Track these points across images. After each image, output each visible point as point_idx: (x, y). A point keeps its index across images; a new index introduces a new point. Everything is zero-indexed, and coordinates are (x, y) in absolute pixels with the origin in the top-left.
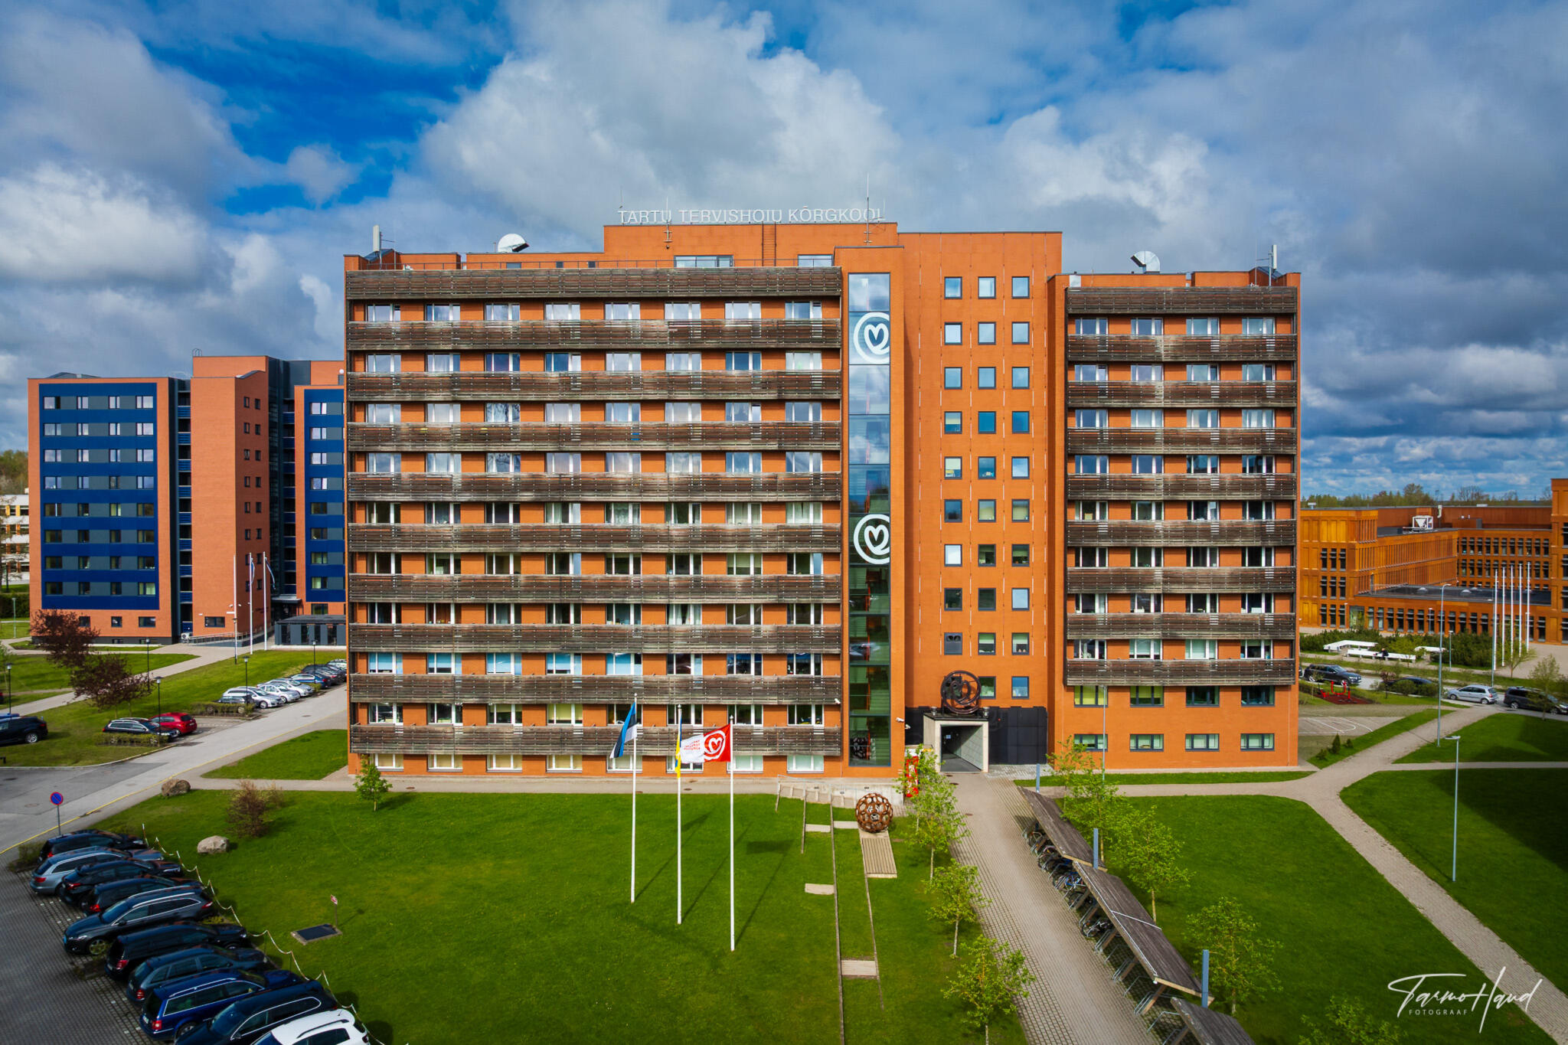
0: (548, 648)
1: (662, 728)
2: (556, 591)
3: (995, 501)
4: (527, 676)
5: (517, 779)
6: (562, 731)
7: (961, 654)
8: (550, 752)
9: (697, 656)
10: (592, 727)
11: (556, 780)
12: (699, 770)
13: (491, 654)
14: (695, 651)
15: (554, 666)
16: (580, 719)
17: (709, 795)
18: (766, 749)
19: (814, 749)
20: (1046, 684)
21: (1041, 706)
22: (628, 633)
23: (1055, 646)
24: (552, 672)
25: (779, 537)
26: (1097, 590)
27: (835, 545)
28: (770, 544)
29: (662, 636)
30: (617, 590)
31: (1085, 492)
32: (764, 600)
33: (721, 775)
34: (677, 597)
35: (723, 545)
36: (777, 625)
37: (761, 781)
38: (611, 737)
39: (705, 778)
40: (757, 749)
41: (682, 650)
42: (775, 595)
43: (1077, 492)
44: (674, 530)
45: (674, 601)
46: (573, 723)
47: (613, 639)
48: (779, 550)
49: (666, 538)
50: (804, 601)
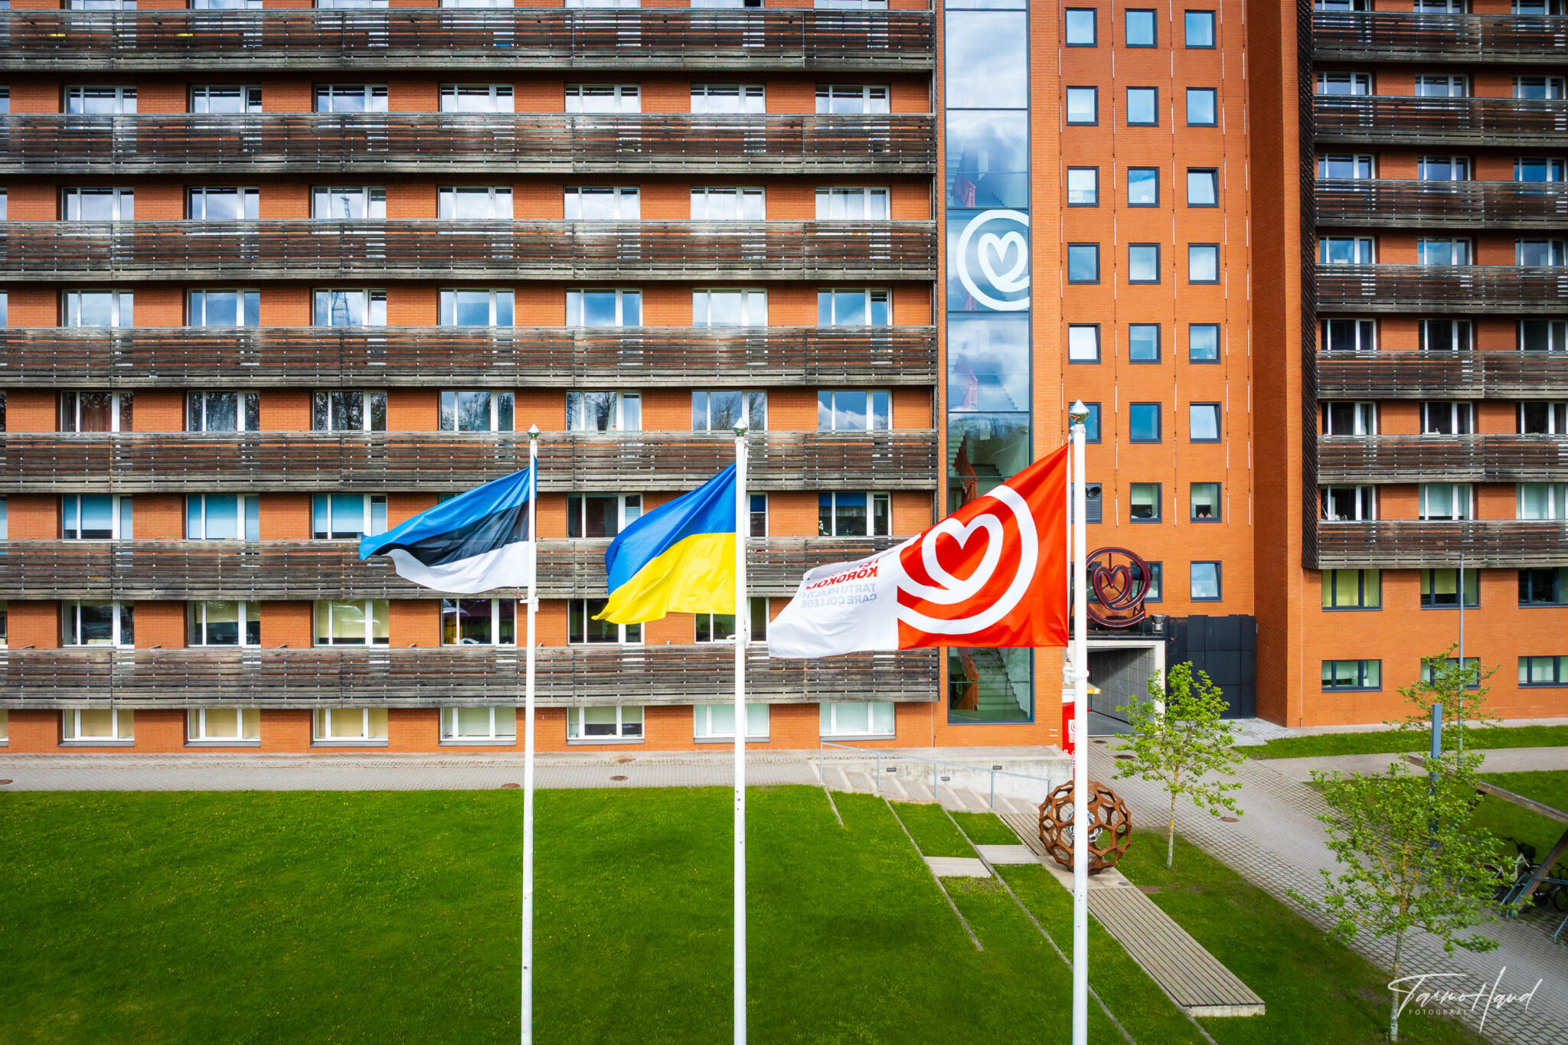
0: (314, 482)
1: (559, 648)
2: (333, 361)
4: (268, 542)
5: (247, 759)
6: (341, 658)
7: (1102, 522)
8: (317, 704)
9: (632, 500)
10: (410, 649)
11: (329, 761)
12: (634, 737)
13: (195, 497)
14: (629, 487)
15: (329, 522)
16: (385, 635)
17: (670, 790)
18: (780, 689)
19: (881, 688)
20: (1252, 574)
21: (1251, 613)
22: (487, 449)
23: (1286, 499)
24: (323, 536)
25: (807, 248)
26: (1369, 393)
27: (923, 266)
28: (788, 262)
29: (559, 454)
30: (463, 360)
31: (1345, 212)
32: (776, 378)
33: (682, 747)
34: (591, 372)
35: (689, 265)
36: (802, 432)
37: (772, 758)
38: (448, 669)
39: (649, 753)
40: (761, 690)
41: (601, 483)
42: (799, 367)
43: (1333, 213)
44: (585, 232)
45: (586, 382)
46: (369, 642)
47: (453, 462)
48: (808, 275)
49: (568, 250)
50: (860, 379)
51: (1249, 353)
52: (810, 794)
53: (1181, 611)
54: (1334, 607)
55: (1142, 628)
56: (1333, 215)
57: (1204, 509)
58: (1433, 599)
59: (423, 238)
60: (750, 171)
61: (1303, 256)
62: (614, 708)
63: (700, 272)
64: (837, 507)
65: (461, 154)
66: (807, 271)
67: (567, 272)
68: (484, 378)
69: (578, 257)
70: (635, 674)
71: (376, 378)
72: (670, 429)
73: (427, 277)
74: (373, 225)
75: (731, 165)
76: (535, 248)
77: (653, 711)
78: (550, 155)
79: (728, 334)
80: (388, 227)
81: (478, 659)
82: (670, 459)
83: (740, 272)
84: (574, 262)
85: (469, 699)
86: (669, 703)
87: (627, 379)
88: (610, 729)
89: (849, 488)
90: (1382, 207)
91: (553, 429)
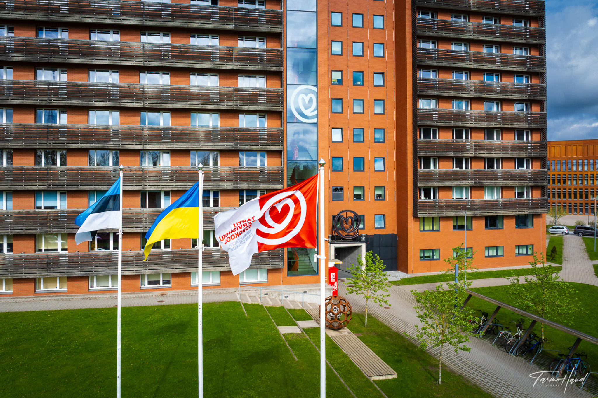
0: (36, 186)
1: (137, 251)
2: (44, 138)
3: (363, 100)
5: (7, 299)
6: (48, 257)
7: (343, 200)
8: (37, 276)
9: (167, 193)
10: (76, 253)
11: (42, 299)
12: (167, 285)
14: (165, 188)
15: (42, 203)
16: (66, 247)
17: (181, 305)
18: (224, 265)
19: (262, 263)
20: (396, 219)
21: (395, 233)
22: (108, 173)
23: (407, 192)
24: (40, 208)
25: (235, 98)
26: (435, 154)
27: (278, 105)
28: (227, 102)
29: (137, 175)
30: (98, 138)
31: (428, 90)
32: (223, 147)
33: (186, 288)
34: (150, 143)
35: (189, 103)
36: (233, 167)
37: (221, 291)
38: (92, 261)
39: (173, 291)
40: (217, 266)
41: (154, 187)
42: (231, 143)
43: (423, 90)
44: (148, 89)
45: (148, 147)
46: (59, 250)
47: (94, 178)
48: (235, 108)
49: (141, 96)
50: (255, 147)
51: (395, 140)
52: (235, 305)
53: (371, 233)
54: (424, 230)
55: (357, 239)
56: (423, 91)
57: (379, 196)
58: (457, 227)
59: (82, 89)
60: (213, 67)
61: (413, 105)
62: (159, 274)
63: (193, 105)
64: (246, 196)
65: (98, 57)
66: (235, 106)
67: (141, 104)
68: (107, 145)
69: (145, 98)
70: (168, 261)
71: (62, 145)
72: (181, 166)
73: (84, 105)
74: (62, 84)
75: (206, 65)
76: (128, 94)
77: (175, 275)
78: (134, 58)
79: (204, 129)
80: (68, 84)
81: (104, 256)
82: (181, 177)
83: (209, 106)
84: (143, 100)
85: (101, 272)
86: (181, 272)
87: (165, 146)
88: (158, 282)
89: (251, 188)
90: (440, 88)
91: (135, 166)
